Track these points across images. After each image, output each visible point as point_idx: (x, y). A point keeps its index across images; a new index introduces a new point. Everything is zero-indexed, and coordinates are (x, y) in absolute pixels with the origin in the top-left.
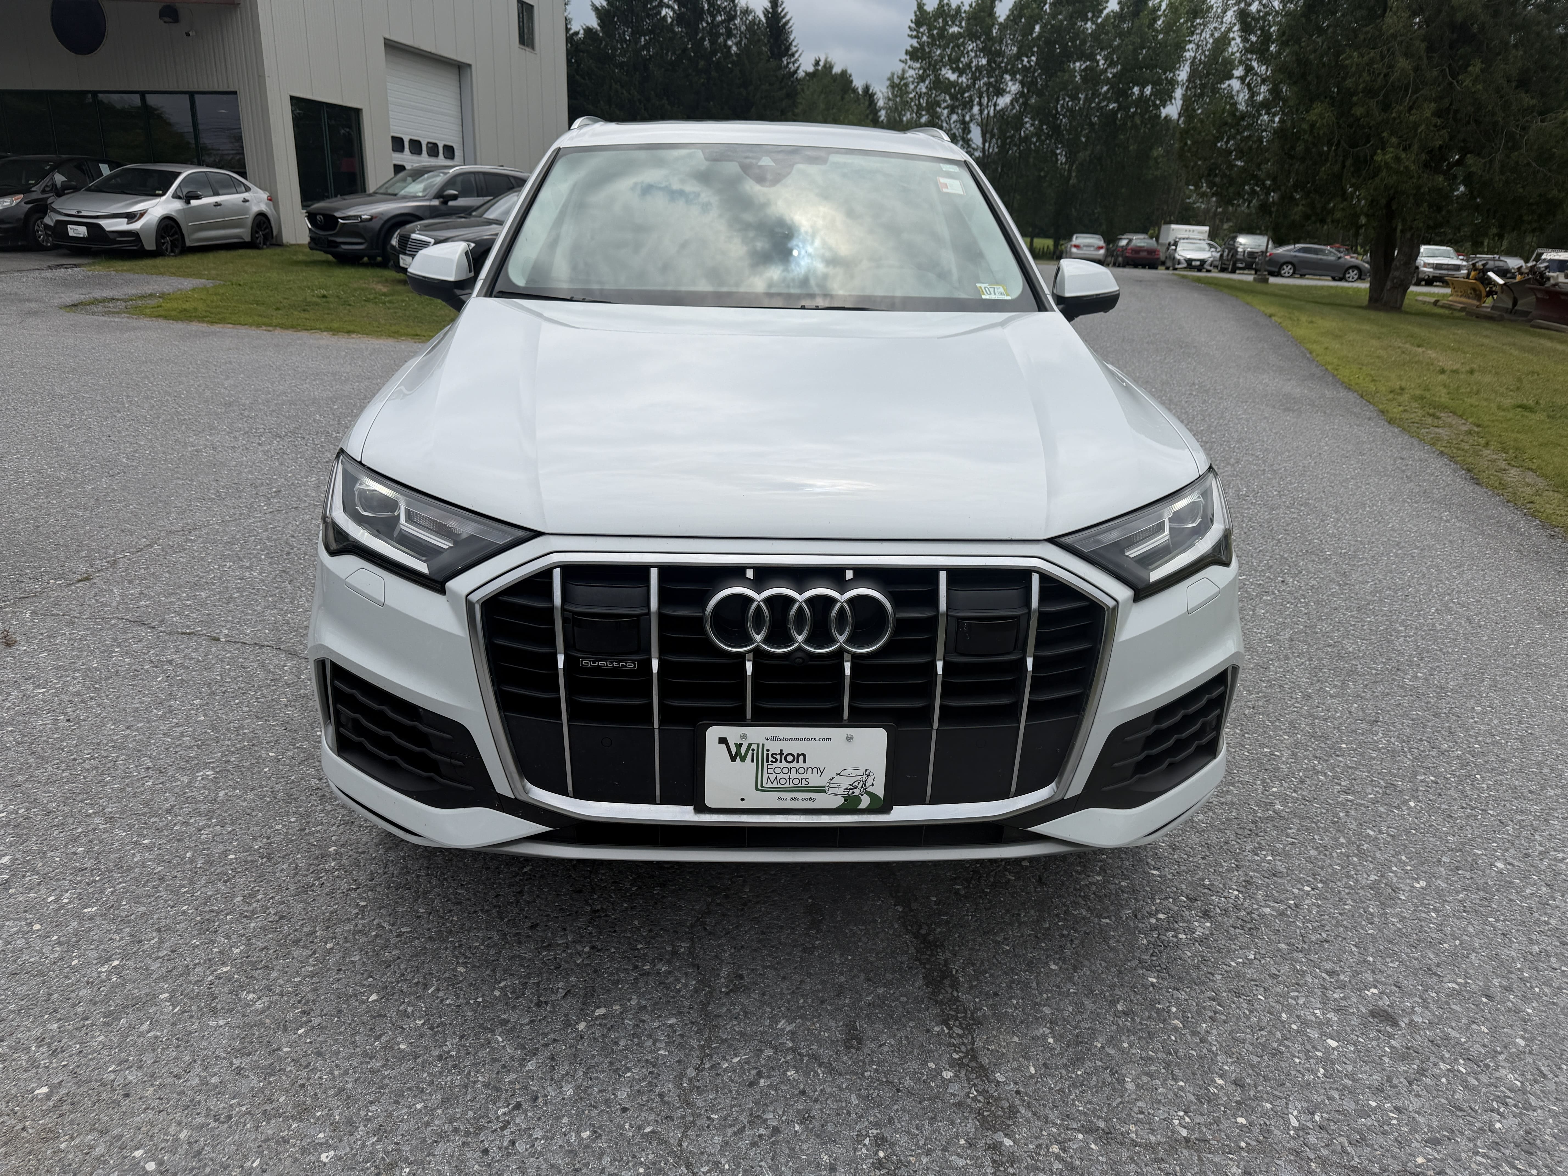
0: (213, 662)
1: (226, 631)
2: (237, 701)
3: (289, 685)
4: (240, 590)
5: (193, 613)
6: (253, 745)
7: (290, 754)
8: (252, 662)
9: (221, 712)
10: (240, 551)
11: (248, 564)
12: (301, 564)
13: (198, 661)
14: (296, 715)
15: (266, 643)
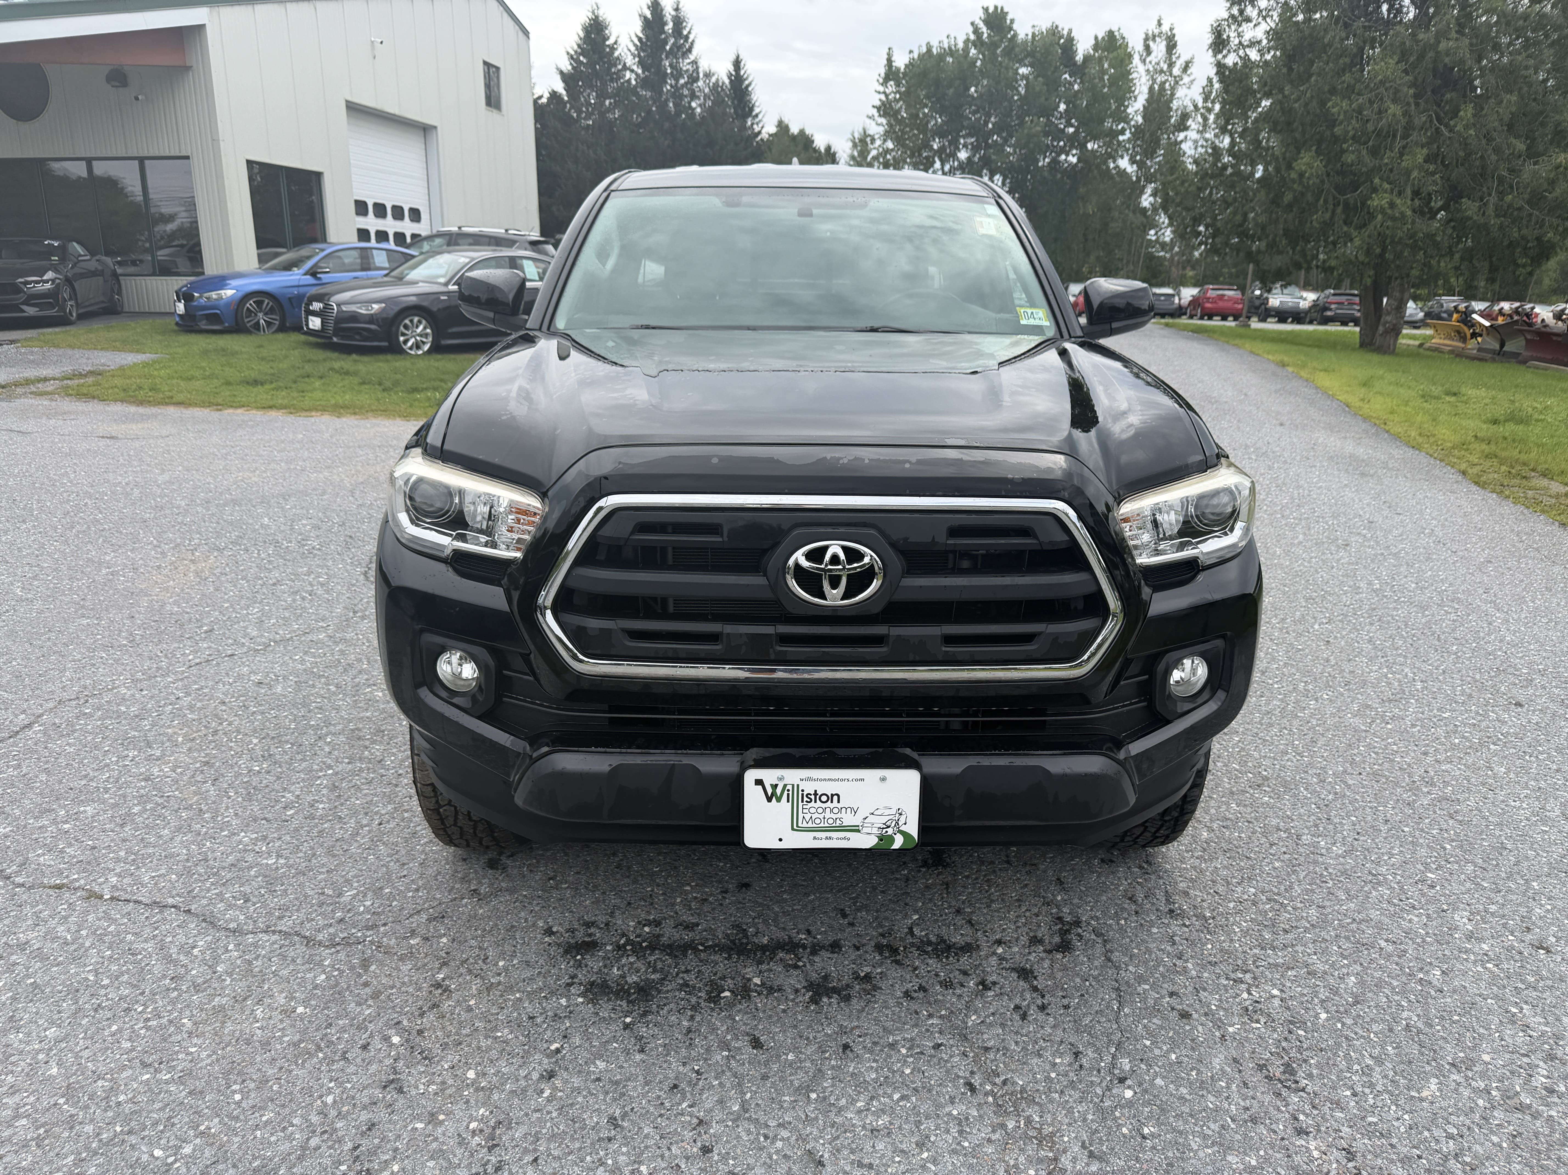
0: (87, 944)
1: (114, 880)
2: (114, 1028)
3: (197, 988)
4: (143, 800)
5: (70, 845)
6: (130, 1132)
7: (187, 1150)
8: (146, 941)
9: (86, 1053)
10: (150, 730)
11: (158, 753)
12: (231, 748)
13: (66, 943)
14: (204, 1055)
15: (170, 901)
